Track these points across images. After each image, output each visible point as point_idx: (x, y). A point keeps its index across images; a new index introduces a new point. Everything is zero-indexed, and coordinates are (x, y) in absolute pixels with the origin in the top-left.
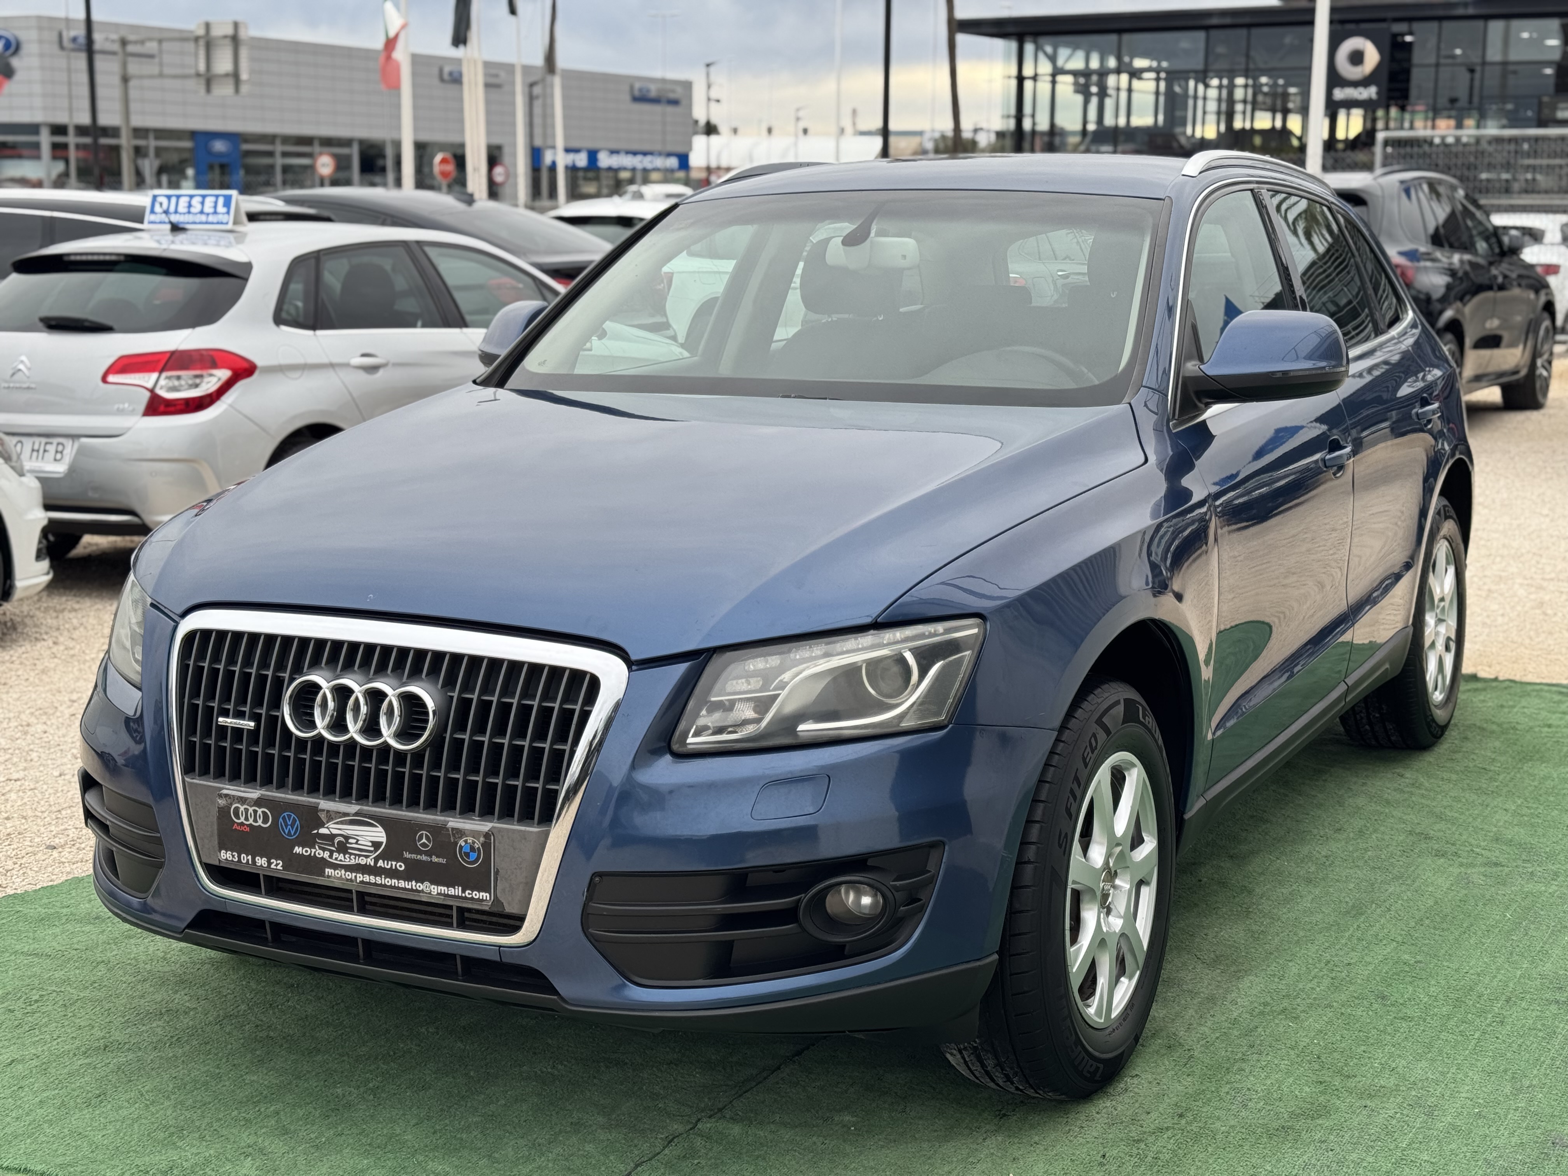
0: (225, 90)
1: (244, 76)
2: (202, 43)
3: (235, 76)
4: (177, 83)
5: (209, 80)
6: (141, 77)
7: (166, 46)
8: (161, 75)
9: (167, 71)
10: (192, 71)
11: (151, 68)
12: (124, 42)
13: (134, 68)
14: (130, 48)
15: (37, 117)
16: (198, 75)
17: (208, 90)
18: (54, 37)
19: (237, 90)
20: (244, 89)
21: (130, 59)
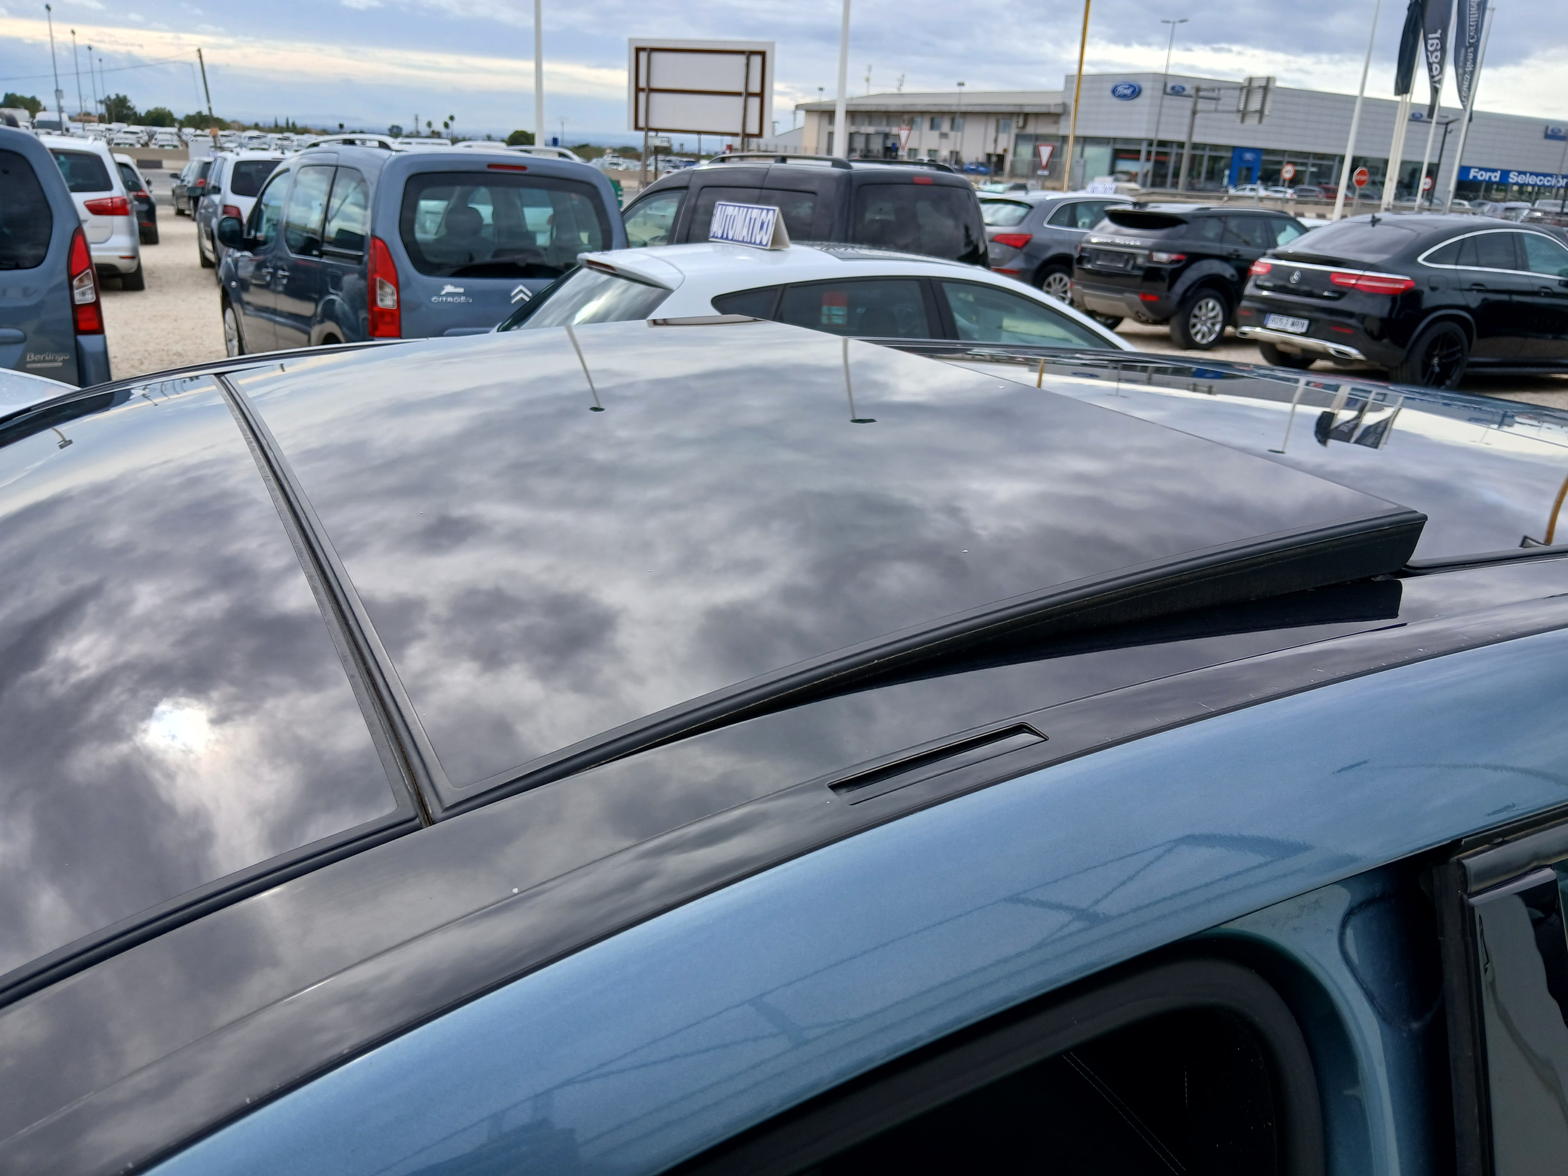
0: (1252, 121)
1: (1266, 112)
2: (1245, 91)
3: (1261, 112)
4: (1225, 116)
5: (1244, 114)
6: (1203, 111)
7: (1222, 92)
8: (1216, 111)
9: (1220, 108)
10: (1235, 109)
11: (1211, 105)
12: (1198, 90)
13: (1202, 105)
14: (1201, 94)
15: (1142, 134)
16: (1238, 111)
17: (1243, 120)
18: (1161, 86)
19: (1260, 121)
20: (1265, 120)
21: (1200, 100)
